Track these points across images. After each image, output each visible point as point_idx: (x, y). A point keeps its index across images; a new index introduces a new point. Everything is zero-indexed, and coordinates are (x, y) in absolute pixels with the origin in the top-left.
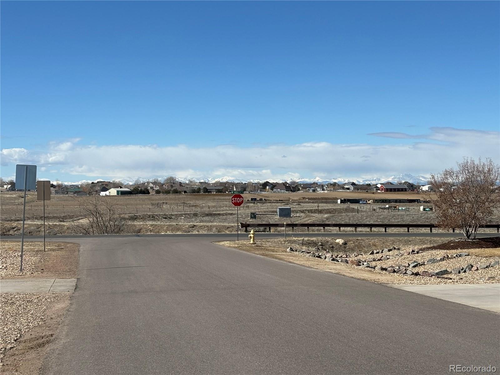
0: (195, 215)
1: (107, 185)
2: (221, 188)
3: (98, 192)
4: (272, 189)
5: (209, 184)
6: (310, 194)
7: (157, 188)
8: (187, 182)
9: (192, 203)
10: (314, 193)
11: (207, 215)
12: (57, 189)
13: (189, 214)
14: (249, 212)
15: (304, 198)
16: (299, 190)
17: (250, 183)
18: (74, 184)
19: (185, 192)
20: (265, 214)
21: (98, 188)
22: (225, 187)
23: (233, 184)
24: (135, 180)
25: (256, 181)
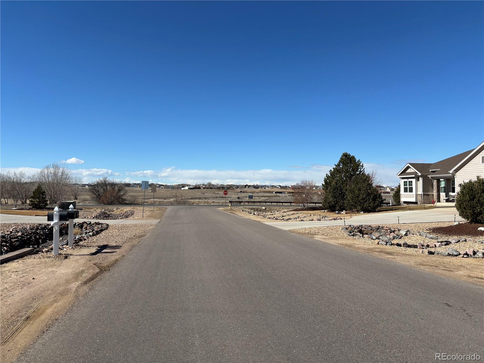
0: (216, 197)
1: (184, 185)
2: (228, 187)
3: (181, 188)
4: (248, 187)
5: (224, 185)
6: (263, 189)
7: (204, 187)
8: (216, 184)
9: (217, 192)
10: (265, 189)
11: (221, 197)
12: (165, 186)
13: (214, 197)
14: (237, 196)
15: (261, 191)
16: (259, 188)
17: (240, 185)
18: (171, 185)
19: (215, 188)
20: (243, 197)
21: (181, 187)
22: (230, 186)
23: (234, 185)
24: (196, 183)
25: (243, 184)
